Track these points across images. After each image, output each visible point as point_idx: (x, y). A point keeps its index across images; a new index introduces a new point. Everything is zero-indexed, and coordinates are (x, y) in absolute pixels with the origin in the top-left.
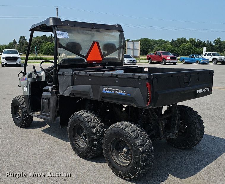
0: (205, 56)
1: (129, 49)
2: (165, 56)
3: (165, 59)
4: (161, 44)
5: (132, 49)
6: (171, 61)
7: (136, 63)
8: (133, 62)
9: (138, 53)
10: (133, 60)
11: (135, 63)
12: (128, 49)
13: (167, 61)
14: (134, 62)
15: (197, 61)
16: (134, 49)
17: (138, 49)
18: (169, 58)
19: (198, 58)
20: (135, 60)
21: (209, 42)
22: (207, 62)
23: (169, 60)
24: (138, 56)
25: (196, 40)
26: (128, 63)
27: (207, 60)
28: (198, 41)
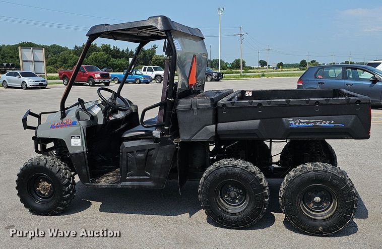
0: (144, 71)
1: (27, 61)
2: (91, 73)
3: (92, 77)
4: (55, 53)
5: (32, 61)
6: (102, 80)
7: (47, 85)
8: (41, 84)
9: (43, 68)
10: (42, 81)
11: (44, 85)
12: (23, 61)
13: (96, 81)
14: (44, 83)
15: (136, 79)
16: (35, 61)
17: (42, 62)
18: (99, 76)
19: (136, 74)
20: (44, 81)
21: (130, 51)
22: (149, 81)
23: (98, 78)
24: (44, 74)
25: (112, 48)
26: (33, 85)
27: (149, 77)
28: (114, 49)
